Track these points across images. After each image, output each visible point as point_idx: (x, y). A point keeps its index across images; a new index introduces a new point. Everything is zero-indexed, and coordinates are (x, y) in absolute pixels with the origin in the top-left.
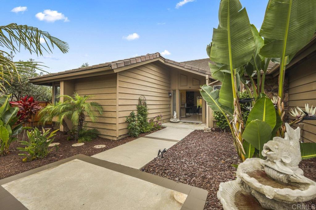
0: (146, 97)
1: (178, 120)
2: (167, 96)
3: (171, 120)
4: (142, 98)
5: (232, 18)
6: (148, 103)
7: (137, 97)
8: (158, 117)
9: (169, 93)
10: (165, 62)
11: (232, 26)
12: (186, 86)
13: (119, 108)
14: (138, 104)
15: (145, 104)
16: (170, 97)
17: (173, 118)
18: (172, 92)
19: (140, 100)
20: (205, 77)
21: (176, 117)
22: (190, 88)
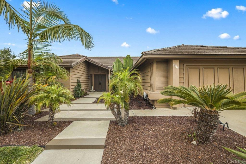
0: (80, 78)
1: (94, 91)
2: (88, 78)
3: (91, 91)
4: (79, 79)
5: (118, 63)
6: (81, 81)
7: (77, 79)
8: (86, 89)
9: (89, 76)
10: (89, 60)
11: (118, 64)
12: (98, 73)
13: (71, 84)
14: (77, 82)
15: (80, 82)
16: (89, 78)
17: (91, 90)
18: (90, 75)
19: (78, 80)
20: (109, 70)
21: (93, 89)
22: (100, 73)
